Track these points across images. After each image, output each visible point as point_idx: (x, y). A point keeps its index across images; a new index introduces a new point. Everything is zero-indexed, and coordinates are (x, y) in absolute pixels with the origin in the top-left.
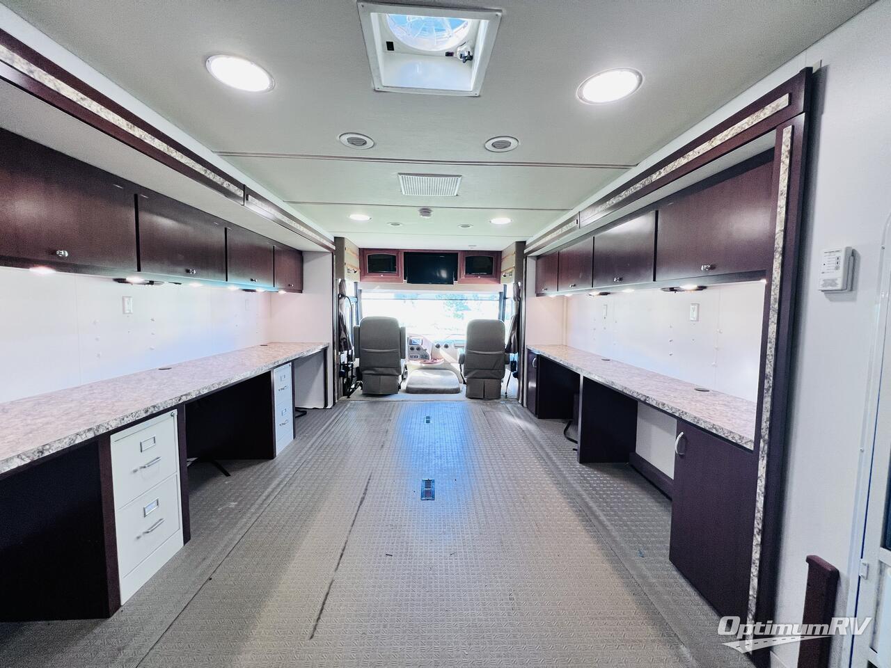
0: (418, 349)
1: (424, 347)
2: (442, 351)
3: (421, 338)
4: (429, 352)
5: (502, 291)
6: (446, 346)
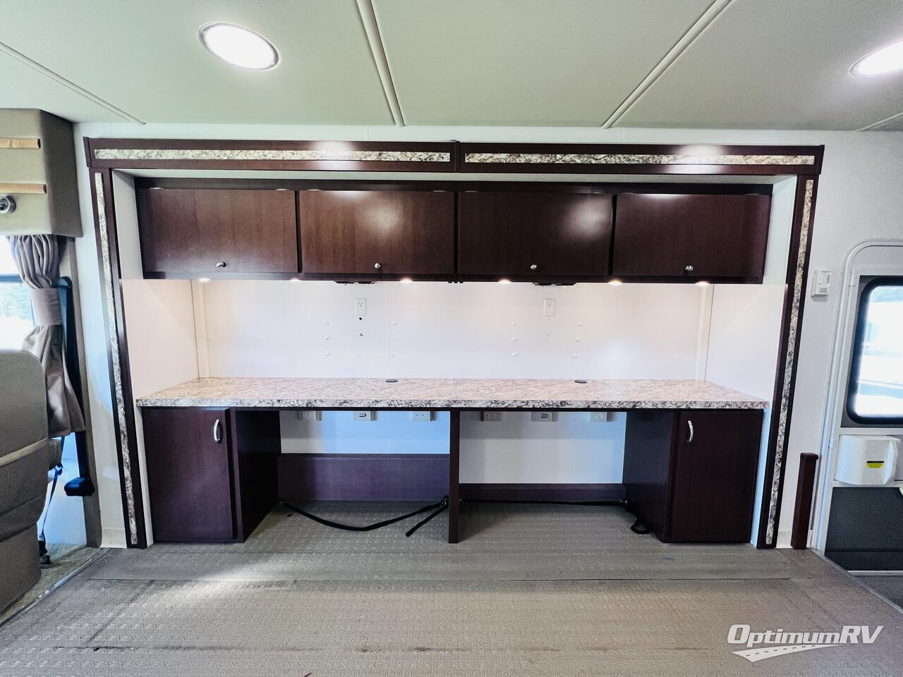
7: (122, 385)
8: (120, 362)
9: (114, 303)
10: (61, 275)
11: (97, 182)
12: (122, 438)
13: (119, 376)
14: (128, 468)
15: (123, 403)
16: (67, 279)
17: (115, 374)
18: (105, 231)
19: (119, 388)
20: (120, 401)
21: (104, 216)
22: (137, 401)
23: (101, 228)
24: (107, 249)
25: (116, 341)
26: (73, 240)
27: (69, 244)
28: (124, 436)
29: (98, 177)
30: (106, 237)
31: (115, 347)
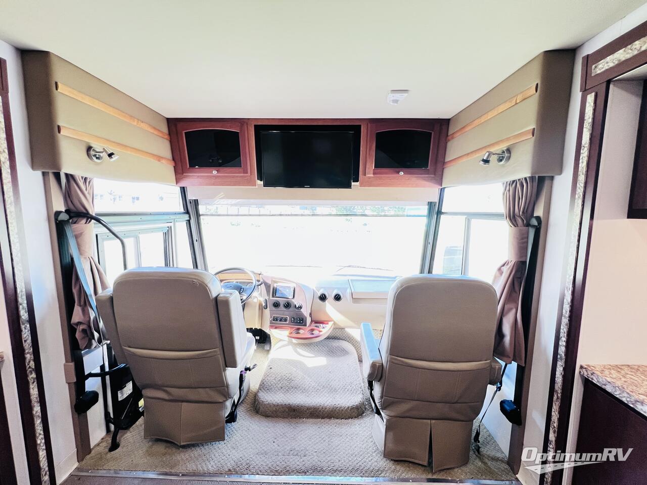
0: (288, 305)
1: (296, 302)
2: (330, 308)
3: (292, 285)
4: (305, 312)
5: (436, 199)
6: (338, 298)
7: (567, 342)
8: (570, 317)
9: (578, 248)
10: (535, 215)
11: (587, 105)
12: (555, 398)
13: (566, 330)
14: (554, 432)
15: (563, 361)
16: (538, 218)
17: (562, 327)
18: (585, 163)
19: (563, 343)
20: (561, 358)
21: (587, 145)
22: (581, 367)
23: (581, 161)
24: (583, 185)
25: (570, 292)
26: (552, 178)
27: (547, 183)
28: (558, 398)
29: (590, 98)
30: (585, 170)
31: (568, 298)
